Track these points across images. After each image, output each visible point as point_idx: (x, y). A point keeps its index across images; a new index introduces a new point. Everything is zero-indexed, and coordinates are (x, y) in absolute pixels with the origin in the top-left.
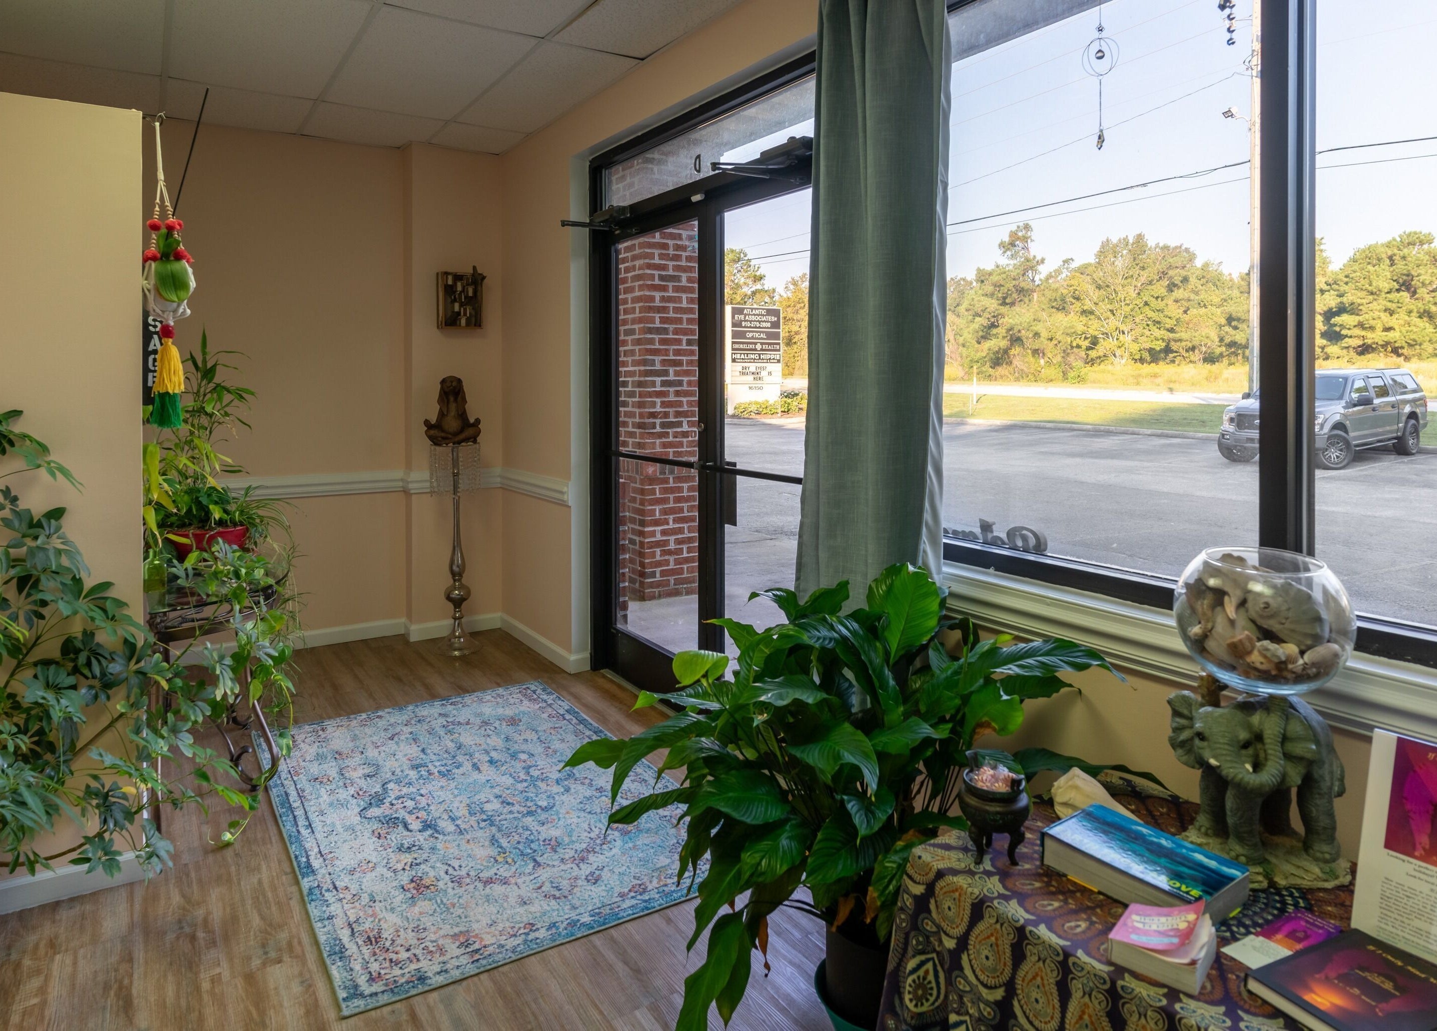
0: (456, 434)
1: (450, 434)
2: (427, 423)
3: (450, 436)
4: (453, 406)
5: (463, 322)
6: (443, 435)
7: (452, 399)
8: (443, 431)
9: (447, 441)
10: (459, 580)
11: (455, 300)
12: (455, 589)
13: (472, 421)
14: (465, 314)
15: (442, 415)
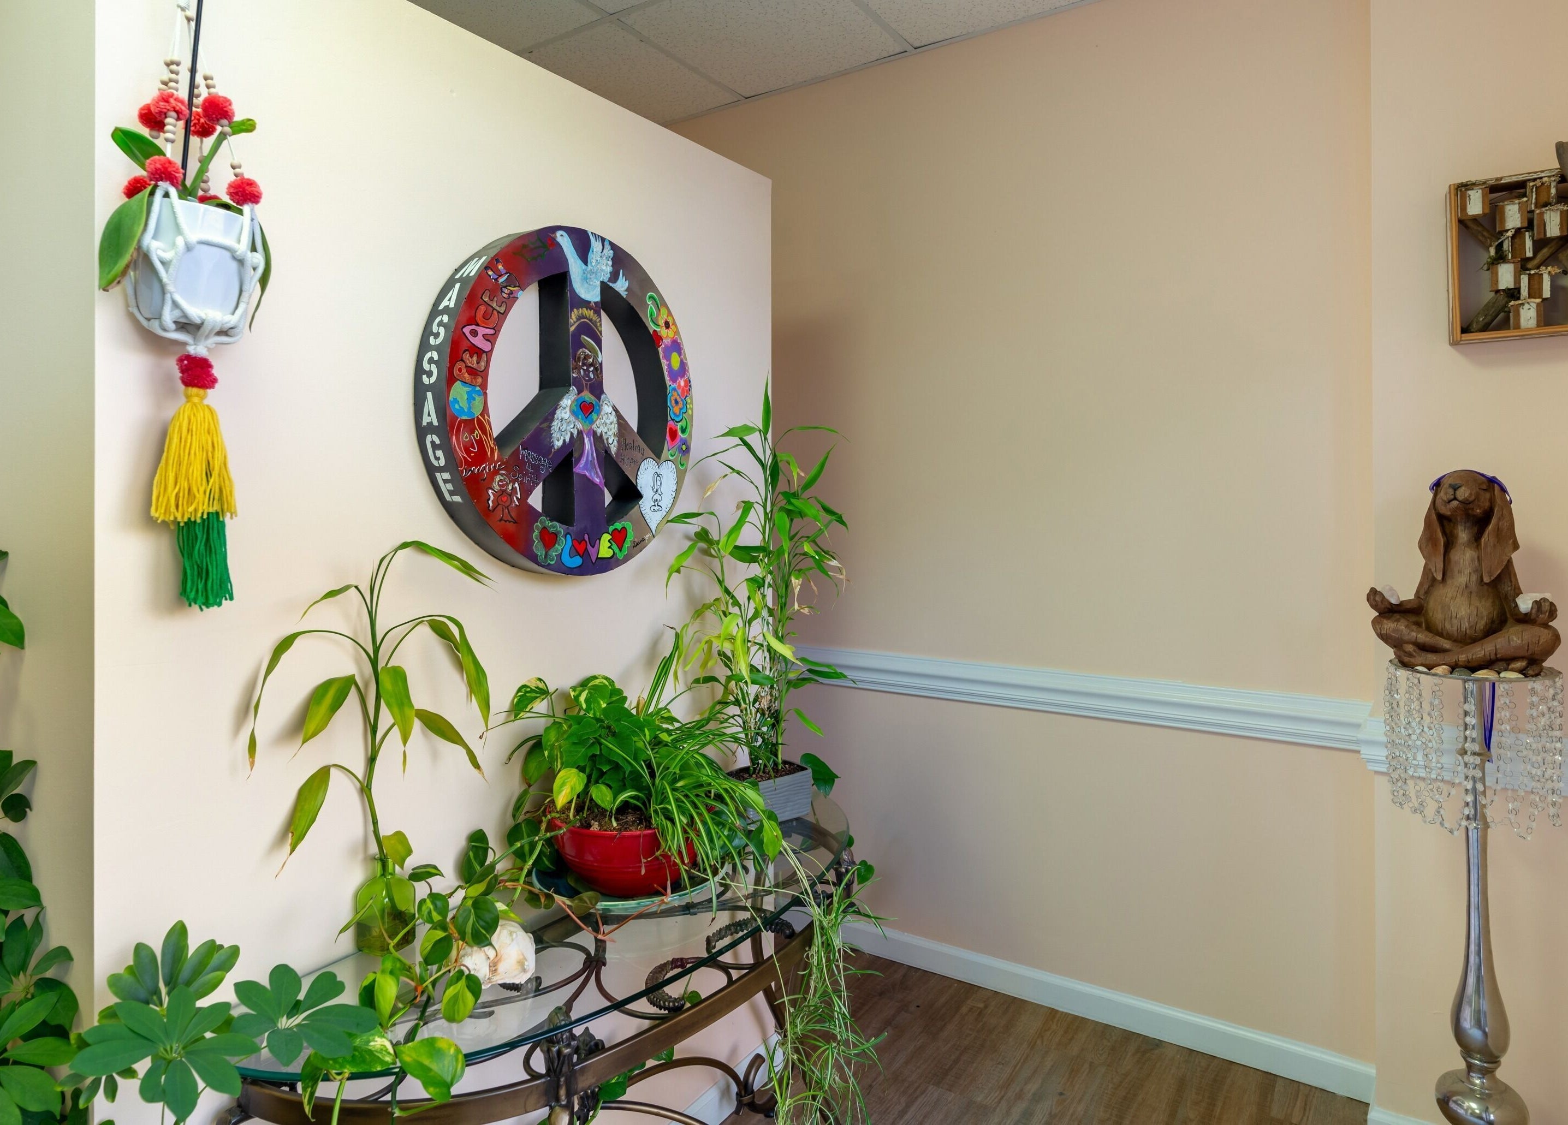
0: (1466, 640)
1: (1448, 637)
2: (1374, 597)
3: (1446, 644)
4: (1464, 557)
5: (1528, 314)
6: (1423, 637)
7: (1463, 535)
8: (1430, 628)
9: (1431, 658)
10: (1486, 1073)
11: (1500, 258)
12: (1471, 1094)
13: (1525, 604)
14: (1534, 291)
15: (1429, 583)
